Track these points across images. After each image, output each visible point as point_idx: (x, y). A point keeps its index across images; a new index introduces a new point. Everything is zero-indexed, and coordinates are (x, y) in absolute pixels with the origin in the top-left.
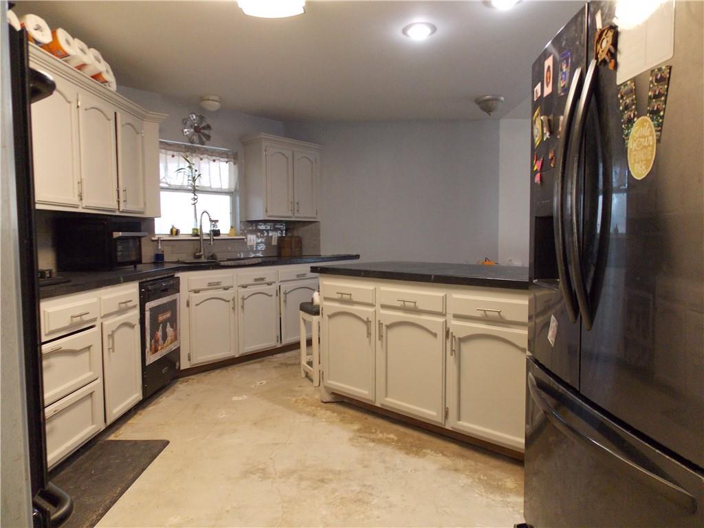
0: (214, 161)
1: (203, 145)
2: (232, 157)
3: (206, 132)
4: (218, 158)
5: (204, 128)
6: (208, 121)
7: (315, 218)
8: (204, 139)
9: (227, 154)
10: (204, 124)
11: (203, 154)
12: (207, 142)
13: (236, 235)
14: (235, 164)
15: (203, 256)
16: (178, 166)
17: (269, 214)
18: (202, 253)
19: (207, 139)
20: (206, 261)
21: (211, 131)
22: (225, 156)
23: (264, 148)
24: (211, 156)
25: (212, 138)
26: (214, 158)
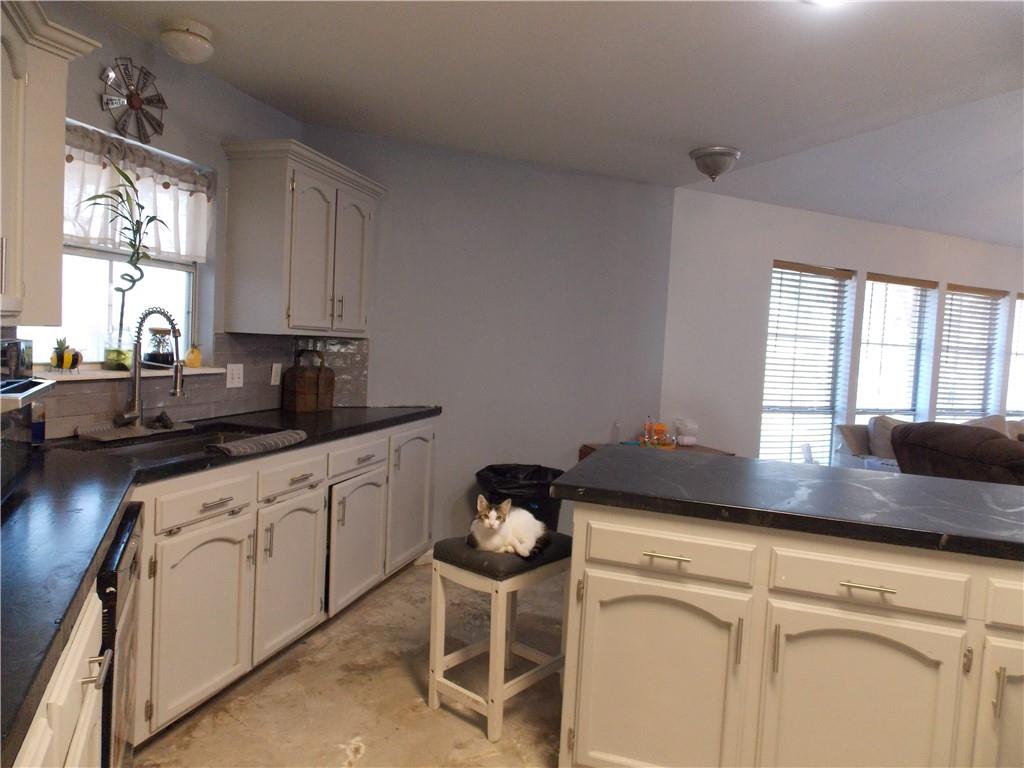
0: (166, 186)
1: (146, 141)
2: (201, 180)
3: (154, 111)
4: (174, 180)
5: (149, 101)
6: (160, 86)
7: (362, 331)
8: (149, 130)
9: (192, 174)
10: (148, 93)
11: (142, 166)
12: (154, 138)
13: (204, 365)
14: (209, 199)
15: (138, 422)
16: (97, 190)
17: (294, 322)
18: (136, 412)
19: (156, 131)
20: (149, 432)
21: (165, 112)
22: (189, 178)
23: (289, 174)
24: (162, 173)
25: (165, 130)
26: (167, 179)
